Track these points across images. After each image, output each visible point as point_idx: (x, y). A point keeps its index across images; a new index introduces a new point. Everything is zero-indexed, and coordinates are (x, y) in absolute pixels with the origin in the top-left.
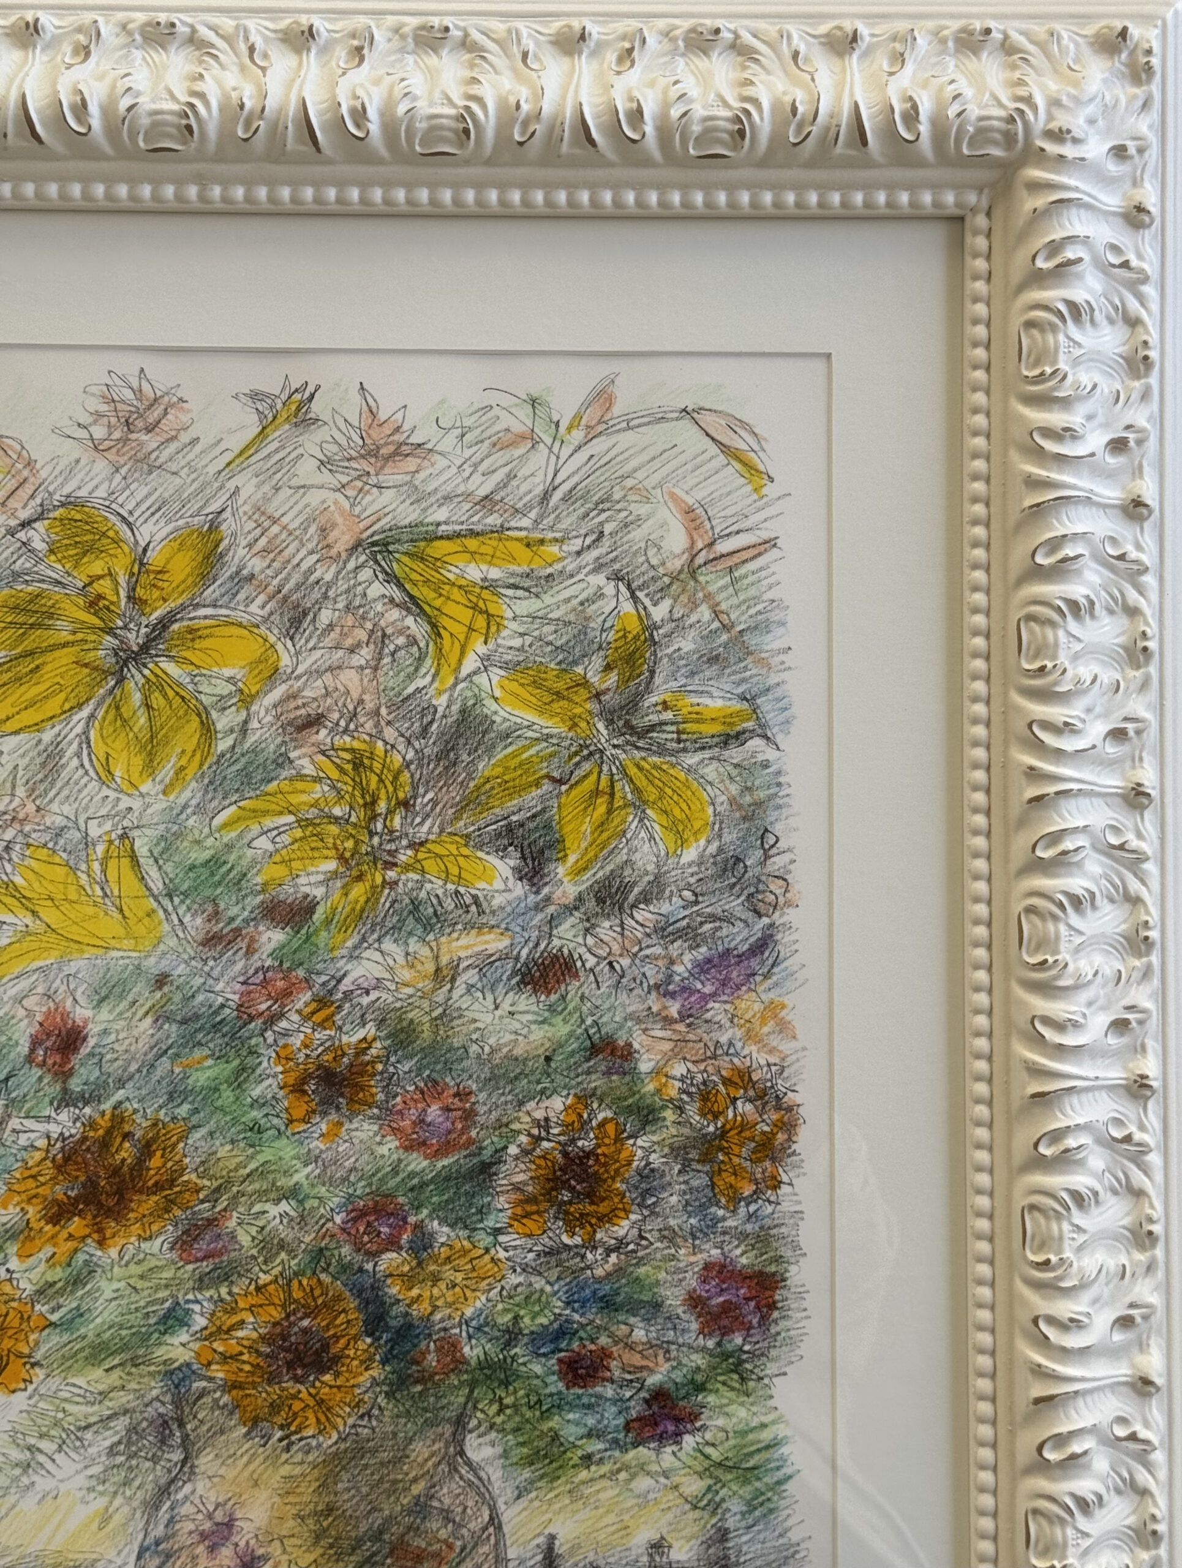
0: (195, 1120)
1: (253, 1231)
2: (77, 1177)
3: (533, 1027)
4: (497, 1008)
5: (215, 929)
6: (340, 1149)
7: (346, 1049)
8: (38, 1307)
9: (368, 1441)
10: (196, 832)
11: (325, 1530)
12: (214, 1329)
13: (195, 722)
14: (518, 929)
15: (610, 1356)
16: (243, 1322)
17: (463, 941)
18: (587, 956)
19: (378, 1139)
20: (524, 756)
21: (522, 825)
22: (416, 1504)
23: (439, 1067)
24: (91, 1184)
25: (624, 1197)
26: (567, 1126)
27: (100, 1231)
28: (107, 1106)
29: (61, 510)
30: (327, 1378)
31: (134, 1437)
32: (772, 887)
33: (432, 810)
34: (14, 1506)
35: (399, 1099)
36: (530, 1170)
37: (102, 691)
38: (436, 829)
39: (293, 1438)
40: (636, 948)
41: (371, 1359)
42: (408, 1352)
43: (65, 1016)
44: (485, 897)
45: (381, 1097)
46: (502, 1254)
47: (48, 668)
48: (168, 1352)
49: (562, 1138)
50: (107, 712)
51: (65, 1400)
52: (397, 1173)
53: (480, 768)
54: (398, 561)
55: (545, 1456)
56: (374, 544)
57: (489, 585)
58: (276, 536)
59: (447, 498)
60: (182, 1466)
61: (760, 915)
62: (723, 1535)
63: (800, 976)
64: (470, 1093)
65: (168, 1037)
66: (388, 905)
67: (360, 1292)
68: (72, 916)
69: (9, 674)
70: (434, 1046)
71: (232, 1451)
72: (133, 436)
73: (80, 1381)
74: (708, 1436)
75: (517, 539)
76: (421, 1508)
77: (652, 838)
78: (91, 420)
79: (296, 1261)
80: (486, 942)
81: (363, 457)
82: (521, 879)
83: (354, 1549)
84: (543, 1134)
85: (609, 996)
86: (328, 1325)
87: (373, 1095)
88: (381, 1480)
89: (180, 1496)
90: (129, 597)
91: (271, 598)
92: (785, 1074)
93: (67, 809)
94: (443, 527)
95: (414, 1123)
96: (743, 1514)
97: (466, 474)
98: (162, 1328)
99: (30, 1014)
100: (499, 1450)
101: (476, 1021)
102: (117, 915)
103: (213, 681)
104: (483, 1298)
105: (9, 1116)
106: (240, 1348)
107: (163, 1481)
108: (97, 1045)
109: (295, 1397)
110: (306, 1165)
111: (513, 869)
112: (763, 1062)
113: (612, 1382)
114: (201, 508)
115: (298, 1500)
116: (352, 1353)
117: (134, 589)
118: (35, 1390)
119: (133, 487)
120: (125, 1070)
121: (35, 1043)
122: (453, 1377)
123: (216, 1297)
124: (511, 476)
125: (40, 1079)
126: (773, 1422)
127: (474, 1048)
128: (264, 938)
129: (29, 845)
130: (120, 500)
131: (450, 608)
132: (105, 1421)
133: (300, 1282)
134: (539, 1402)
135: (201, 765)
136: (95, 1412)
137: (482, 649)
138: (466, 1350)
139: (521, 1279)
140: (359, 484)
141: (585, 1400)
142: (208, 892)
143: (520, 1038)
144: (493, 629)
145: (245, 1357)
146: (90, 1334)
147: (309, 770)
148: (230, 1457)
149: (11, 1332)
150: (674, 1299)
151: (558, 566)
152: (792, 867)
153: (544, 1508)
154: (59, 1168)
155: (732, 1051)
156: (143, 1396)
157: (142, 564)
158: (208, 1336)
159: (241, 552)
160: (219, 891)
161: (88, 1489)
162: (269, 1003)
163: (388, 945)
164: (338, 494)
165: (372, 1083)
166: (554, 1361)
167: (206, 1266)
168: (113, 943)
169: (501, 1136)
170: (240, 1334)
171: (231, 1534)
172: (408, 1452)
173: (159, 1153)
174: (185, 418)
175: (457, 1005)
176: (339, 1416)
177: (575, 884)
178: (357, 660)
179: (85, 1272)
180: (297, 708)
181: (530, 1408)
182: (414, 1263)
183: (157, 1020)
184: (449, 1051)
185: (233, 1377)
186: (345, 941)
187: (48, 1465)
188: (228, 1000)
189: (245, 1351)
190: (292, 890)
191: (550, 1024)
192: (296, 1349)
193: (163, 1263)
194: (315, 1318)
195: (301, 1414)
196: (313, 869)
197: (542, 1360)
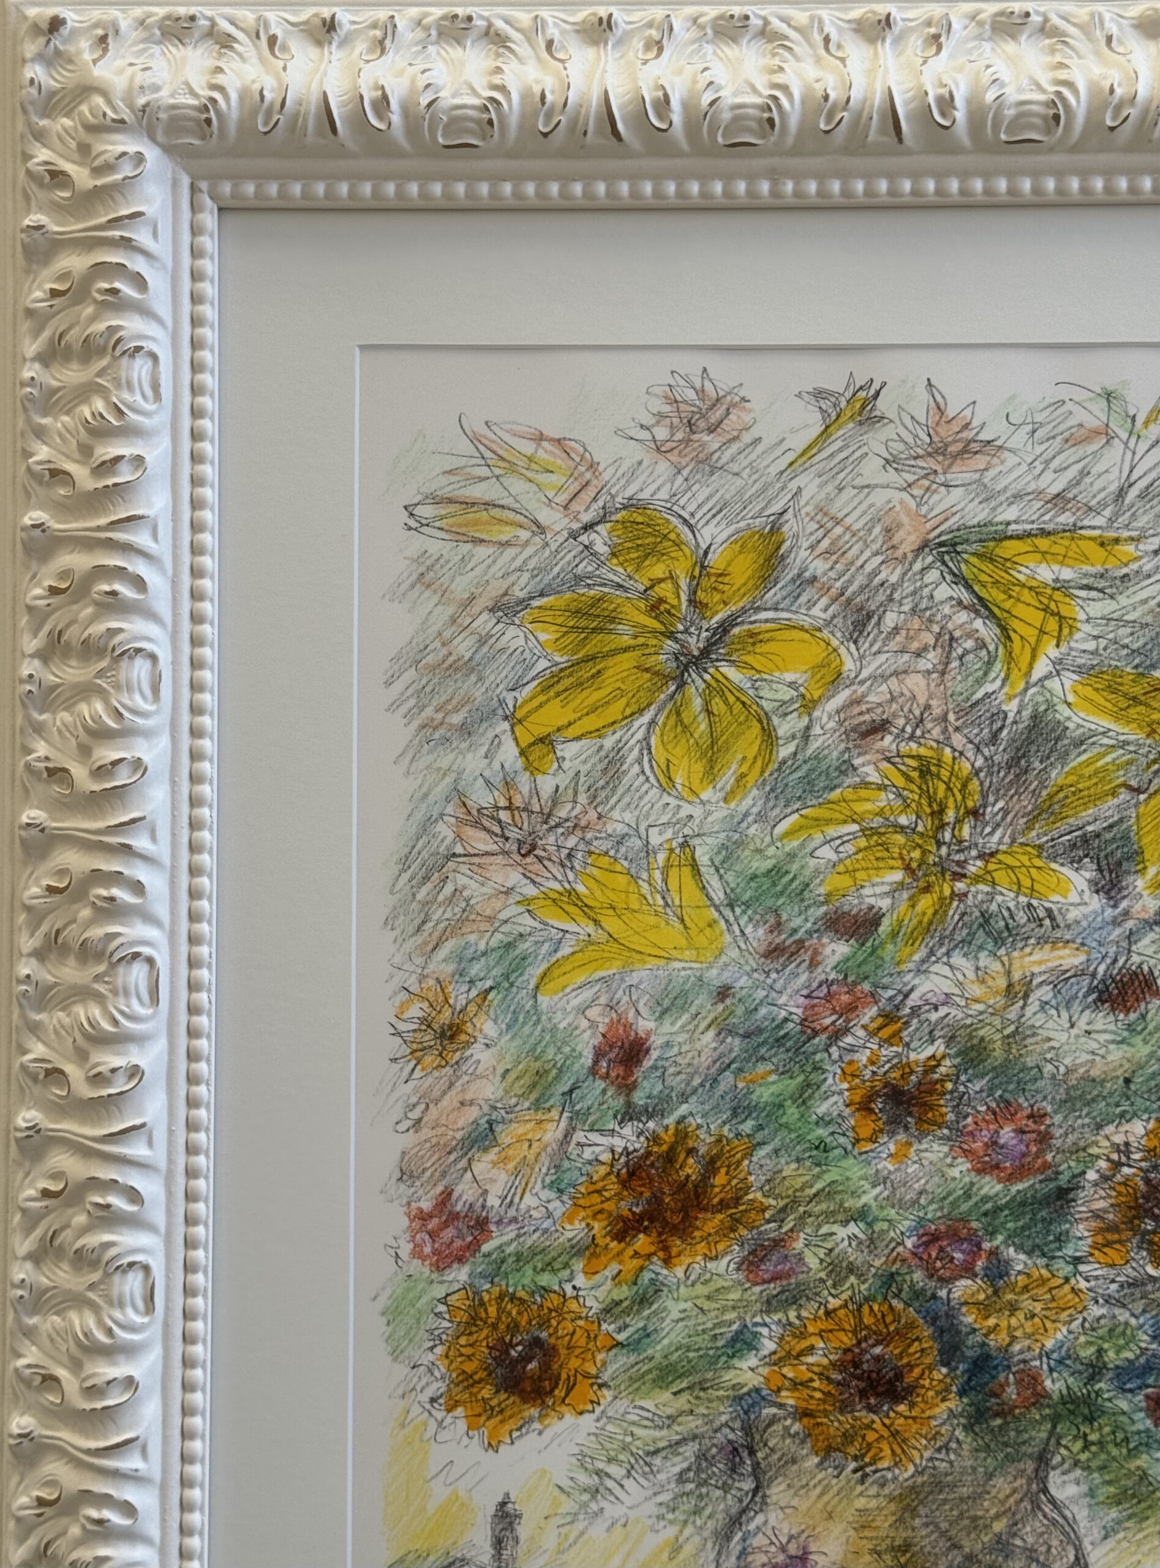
0: (759, 1137)
1: (821, 1253)
2: (642, 1193)
3: (1112, 1047)
4: (1072, 1026)
5: (778, 941)
6: (910, 1170)
7: (914, 1066)
8: (604, 1326)
9: (946, 1475)
10: (758, 841)
12: (783, 1354)
13: (756, 728)
14: (1094, 944)
17: (1036, 957)
19: (949, 1160)
20: (1100, 763)
21: (1098, 836)
22: (998, 1542)
23: (1011, 1087)
24: (656, 1200)
26: (1149, 1151)
27: (666, 1249)
28: (670, 1121)
29: (624, 513)
30: (902, 1408)
31: (704, 1464)
33: (1003, 819)
34: (582, 1533)
35: (970, 1120)
36: (1110, 1197)
37: (662, 696)
38: (1007, 839)
39: (868, 1470)
41: (947, 1390)
42: (987, 1384)
43: (628, 1026)
44: (1060, 910)
45: (951, 1117)
46: (1083, 1285)
47: (610, 672)
48: (737, 1375)
49: (1143, 1164)
50: (667, 718)
51: (634, 1423)
52: (969, 1197)
53: (1053, 775)
54: (966, 562)
55: (1134, 1496)
56: (941, 544)
57: (1061, 586)
58: (840, 537)
59: (1018, 497)
60: (754, 1496)
64: (1045, 1115)
65: (731, 1051)
66: (957, 917)
67: (935, 1320)
68: (634, 926)
69: (571, 680)
70: (1006, 1065)
71: (804, 1482)
72: (695, 437)
73: (648, 1404)
75: (1091, 539)
76: (1003, 1546)
78: (653, 421)
79: (866, 1285)
80: (1061, 958)
81: (930, 455)
82: (1097, 892)
84: (1124, 1159)
86: (901, 1353)
87: (942, 1115)
88: (961, 1516)
89: (752, 1527)
90: (690, 601)
91: (834, 600)
93: (628, 817)
94: (1013, 527)
95: (986, 1144)
97: (1037, 471)
98: (730, 1352)
99: (593, 1024)
100: (1084, 1488)
101: (1050, 1039)
102: (678, 925)
103: (774, 686)
104: (1064, 1330)
105: (574, 1129)
106: (810, 1375)
107: (734, 1511)
108: (660, 1058)
109: (869, 1427)
110: (874, 1186)
111: (1089, 881)
114: (763, 509)
115: (874, 1534)
116: (927, 1383)
117: (695, 593)
118: (603, 1412)
119: (694, 489)
120: (688, 1084)
121: (599, 1054)
122: (1034, 1411)
123: (784, 1321)
124: (1084, 473)
125: (604, 1091)
127: (1048, 1068)
128: (828, 951)
129: (590, 853)
130: (682, 502)
131: (1020, 610)
132: (675, 1446)
133: (871, 1308)
134: (1126, 1440)
135: (762, 772)
136: (664, 1437)
137: (1054, 653)
138: (1048, 1383)
139: (1104, 1311)
140: (926, 483)
142: (769, 903)
143: (1098, 1058)
144: (1066, 631)
145: (816, 1384)
146: (658, 1355)
147: (874, 778)
148: (803, 1487)
149: (579, 1351)
151: (1134, 566)
153: (1133, 1549)
154: (624, 1184)
156: (712, 1421)
157: (703, 567)
158: (777, 1360)
159: (803, 554)
160: (781, 901)
161: (658, 1517)
162: (834, 1017)
163: (957, 959)
164: (904, 495)
165: (942, 1102)
166: (1141, 1397)
167: (773, 1288)
168: (675, 953)
169: (1078, 1161)
170: (810, 1359)
173: (723, 1171)
174: (747, 418)
175: (1030, 1023)
176: (915, 1448)
177: (1155, 898)
178: (924, 664)
179: (651, 1291)
180: (861, 714)
181: (1116, 1445)
182: (990, 1291)
183: (719, 1033)
184: (1022, 1071)
185: (804, 1405)
186: (911, 955)
187: (617, 1491)
188: (791, 1013)
189: (815, 1377)
190: (856, 902)
191: (1129, 1044)
192: (869, 1377)
193: (730, 1283)
194: (887, 1345)
195: (875, 1444)
196: (878, 880)
197: (1129, 1396)
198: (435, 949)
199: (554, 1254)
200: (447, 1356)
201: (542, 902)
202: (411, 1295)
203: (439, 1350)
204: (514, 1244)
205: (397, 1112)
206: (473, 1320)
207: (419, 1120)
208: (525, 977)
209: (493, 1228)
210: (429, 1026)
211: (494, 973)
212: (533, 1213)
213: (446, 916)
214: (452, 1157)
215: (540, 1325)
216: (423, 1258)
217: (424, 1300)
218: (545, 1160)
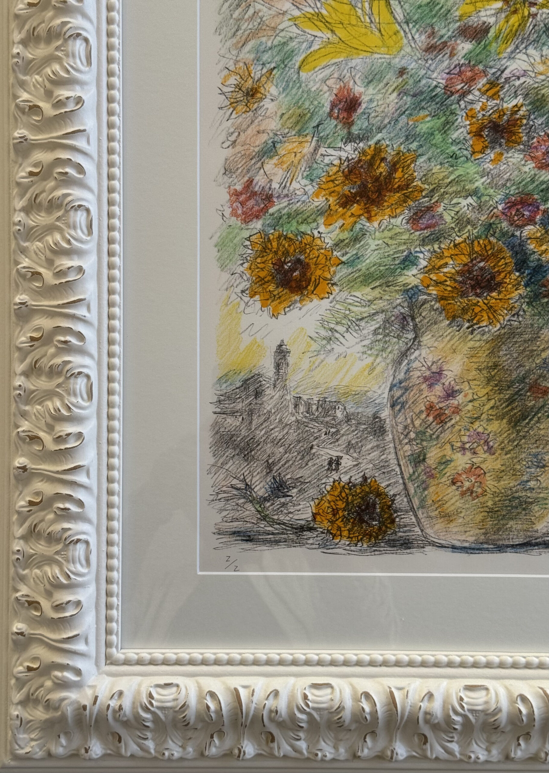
0: (420, 151)
1: (453, 214)
2: (356, 182)
5: (432, 42)
6: (502, 168)
7: (505, 111)
8: (335, 253)
9: (517, 328)
11: (493, 377)
12: (431, 267)
16: (447, 264)
19: (523, 163)
22: (544, 363)
24: (364, 186)
27: (369, 212)
28: (372, 142)
30: (494, 294)
31: (388, 325)
34: (322, 361)
35: (535, 140)
39: (475, 327)
41: (519, 284)
42: (541, 280)
43: (349, 90)
45: (525, 138)
48: (406, 279)
51: (350, 304)
52: (534, 182)
60: (414, 341)
65: (406, 104)
66: (531, 27)
67: (512, 248)
68: (353, 34)
71: (441, 334)
73: (358, 294)
76: (547, 365)
79: (476, 230)
83: (509, 387)
86: (494, 266)
87: (520, 138)
88: (524, 350)
89: (413, 357)
95: (544, 153)
98: (402, 266)
99: (330, 89)
102: (377, 33)
105: (319, 147)
106: (445, 278)
107: (403, 349)
108: (366, 108)
109: (476, 304)
110: (482, 177)
115: (478, 360)
116: (508, 281)
118: (334, 298)
120: (382, 123)
121: (333, 105)
123: (432, 250)
125: (336, 126)
128: (460, 47)
132: (372, 316)
133: (479, 242)
136: (366, 311)
142: (428, 21)
145: (448, 283)
146: (363, 269)
148: (440, 336)
149: (320, 266)
154: (346, 177)
156: (392, 303)
158: (428, 271)
160: (434, 20)
161: (363, 353)
162: (462, 85)
163: (531, 51)
165: (520, 131)
167: (426, 233)
168: (375, 49)
170: (445, 270)
171: (440, 378)
172: (539, 335)
173: (400, 170)
176: (501, 315)
179: (360, 234)
182: (543, 232)
183: (399, 94)
185: (441, 294)
186: (506, 49)
187: (341, 339)
188: (439, 83)
189: (448, 279)
190: (476, 19)
192: (477, 279)
193: (403, 230)
194: (487, 262)
195: (479, 314)
196: (488, 7)
198: (243, 45)
199: (308, 214)
200: (250, 269)
201: (302, 20)
202: (231, 236)
203: (246, 265)
204: (286, 209)
205: (223, 137)
206: (265, 249)
207: (235, 142)
208: (293, 62)
209: (275, 200)
210: (240, 89)
211: (276, 59)
212: (298, 192)
213: (250, 27)
214: (253, 161)
215: (300, 252)
216: (237, 216)
217: (238, 239)
218: (304, 165)
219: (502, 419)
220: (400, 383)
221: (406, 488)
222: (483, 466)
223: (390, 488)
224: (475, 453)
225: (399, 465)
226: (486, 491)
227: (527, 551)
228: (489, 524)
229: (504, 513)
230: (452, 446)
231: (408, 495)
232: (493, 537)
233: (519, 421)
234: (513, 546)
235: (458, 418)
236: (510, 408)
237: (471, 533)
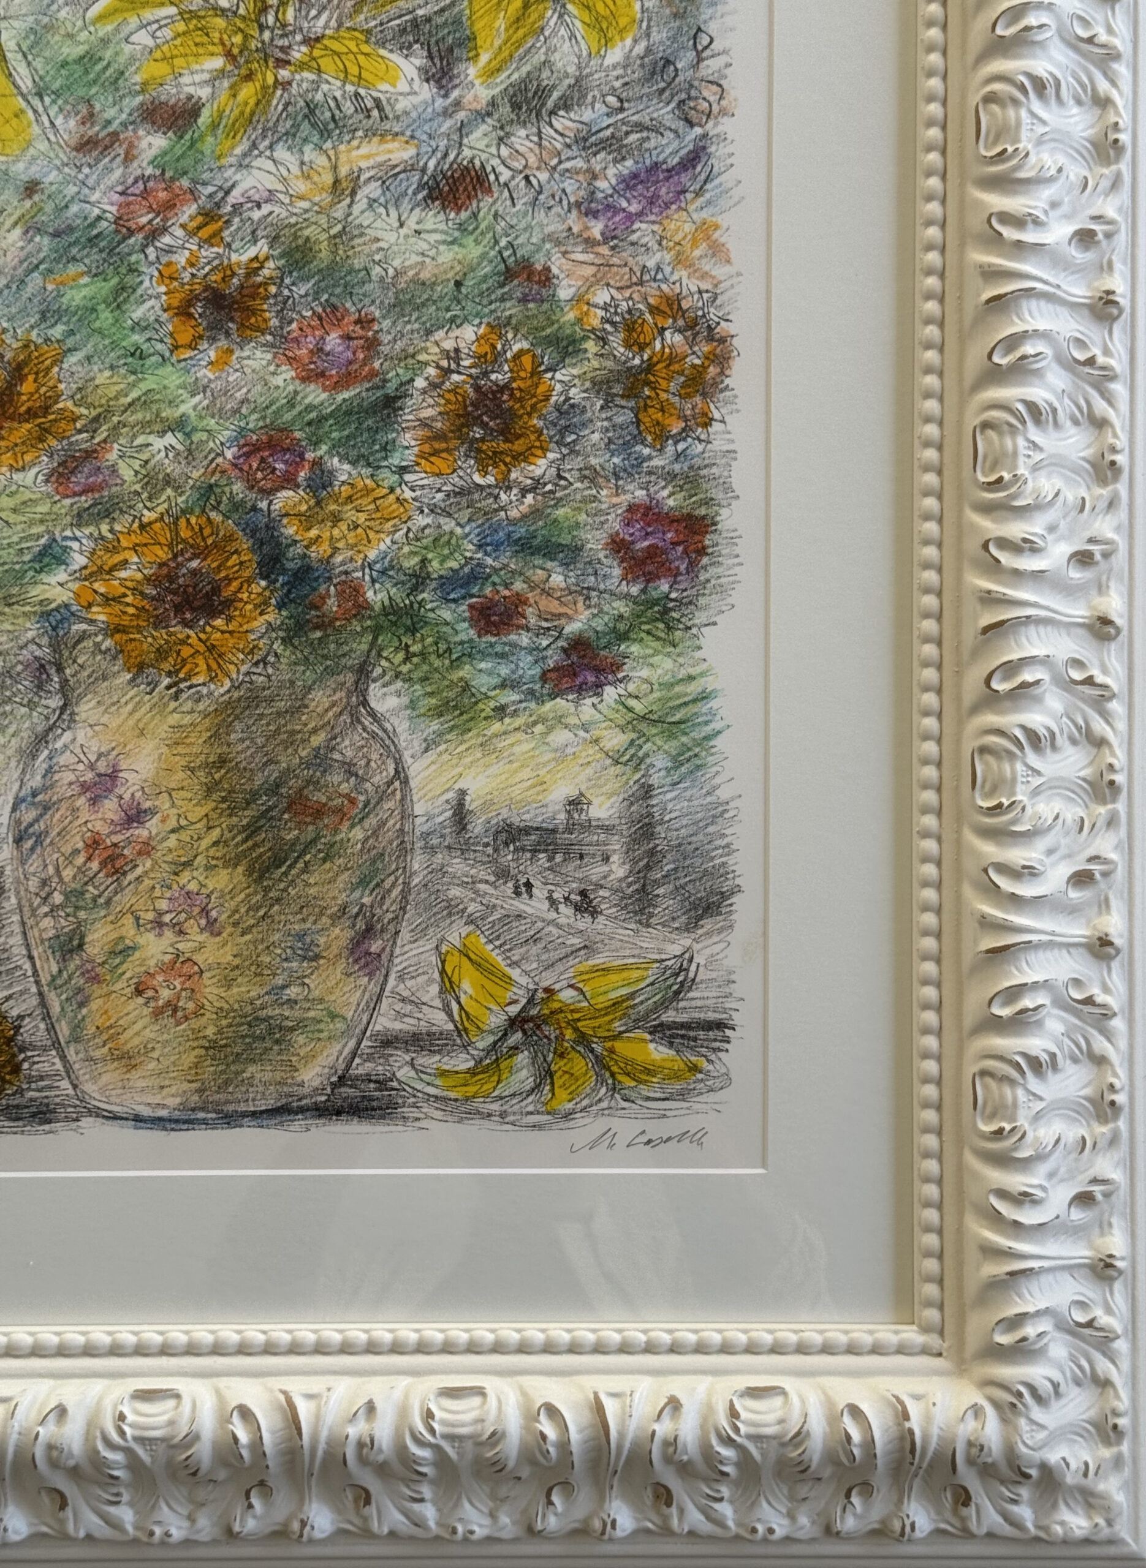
0: (70, 342)
1: (136, 464)
3: (442, 248)
4: (402, 225)
5: (90, 133)
6: (231, 379)
7: (235, 268)
9: (264, 689)
10: (69, 25)
11: (217, 783)
12: (95, 568)
14: (425, 137)
15: (525, 602)
16: (126, 562)
17: (364, 151)
18: (501, 169)
19: (272, 368)
21: (428, 20)
22: (316, 757)
23: (338, 291)
25: (541, 434)
26: (481, 357)
30: (219, 622)
31: (9, 682)
32: (706, 94)
33: (330, 1)
35: (294, 325)
36: (438, 404)
38: (333, 23)
39: (182, 686)
40: (555, 161)
41: (266, 603)
42: (307, 596)
44: (388, 100)
45: (274, 322)
46: (408, 494)
48: (45, 591)
49: (473, 371)
52: (293, 406)
55: (455, 707)
60: (61, 714)
61: (692, 125)
62: (647, 791)
63: (736, 193)
64: (373, 320)
65: (39, 250)
66: (280, 107)
67: (254, 532)
70: (333, 267)
71: (115, 699)
74: (631, 687)
76: (321, 760)
77: (572, 36)
79: (184, 498)
80: (390, 151)
82: (427, 81)
83: (248, 803)
84: (453, 366)
85: (526, 213)
86: (219, 567)
87: (266, 321)
88: (277, 732)
89: (59, 745)
92: (718, 302)
95: (311, 351)
96: (668, 770)
98: (37, 566)
100: (405, 700)
101: (378, 240)
104: (388, 541)
106: (123, 590)
107: (40, 729)
109: (183, 642)
110: (193, 395)
111: (419, 69)
112: (694, 289)
113: (528, 630)
115: (188, 751)
116: (245, 596)
122: (355, 622)
123: (96, 534)
126: (702, 674)
127: (377, 271)
128: (144, 144)
133: (188, 520)
134: (449, 650)
138: (370, 594)
139: (429, 520)
141: (498, 648)
142: (82, 92)
143: (428, 260)
145: (129, 600)
148: (113, 704)
150: (595, 542)
152: (728, 71)
153: (454, 761)
155: (660, 276)
156: (17, 639)
158: (87, 575)
160: (94, 91)
162: (151, 216)
163: (281, 153)
165: (265, 307)
166: (465, 607)
167: (85, 501)
169: (406, 368)
170: (123, 574)
171: (114, 786)
172: (306, 702)
173: (31, 378)
175: (357, 222)
176: (232, 663)
177: (488, 87)
181: (439, 656)
182: (312, 502)
183: (27, 232)
184: (349, 273)
185: (116, 620)
186: (233, 148)
188: (105, 211)
189: (129, 593)
190: (174, 91)
191: (460, 245)
192: (185, 591)
193: (39, 496)
194: (205, 559)
195: (190, 660)
196: (197, 67)
197: (453, 606)
219: (236, 866)
220: (34, 794)
221: (43, 1003)
222: (198, 958)
223: (11, 1002)
224: (181, 932)
225: (31, 958)
226: (202, 1007)
227: (281, 1123)
228: (209, 1070)
229: (238, 1049)
230: (137, 919)
231: (47, 1016)
232: (217, 1097)
233: (268, 869)
234: (254, 1115)
235: (149, 864)
236: (250, 843)
237: (173, 1090)
